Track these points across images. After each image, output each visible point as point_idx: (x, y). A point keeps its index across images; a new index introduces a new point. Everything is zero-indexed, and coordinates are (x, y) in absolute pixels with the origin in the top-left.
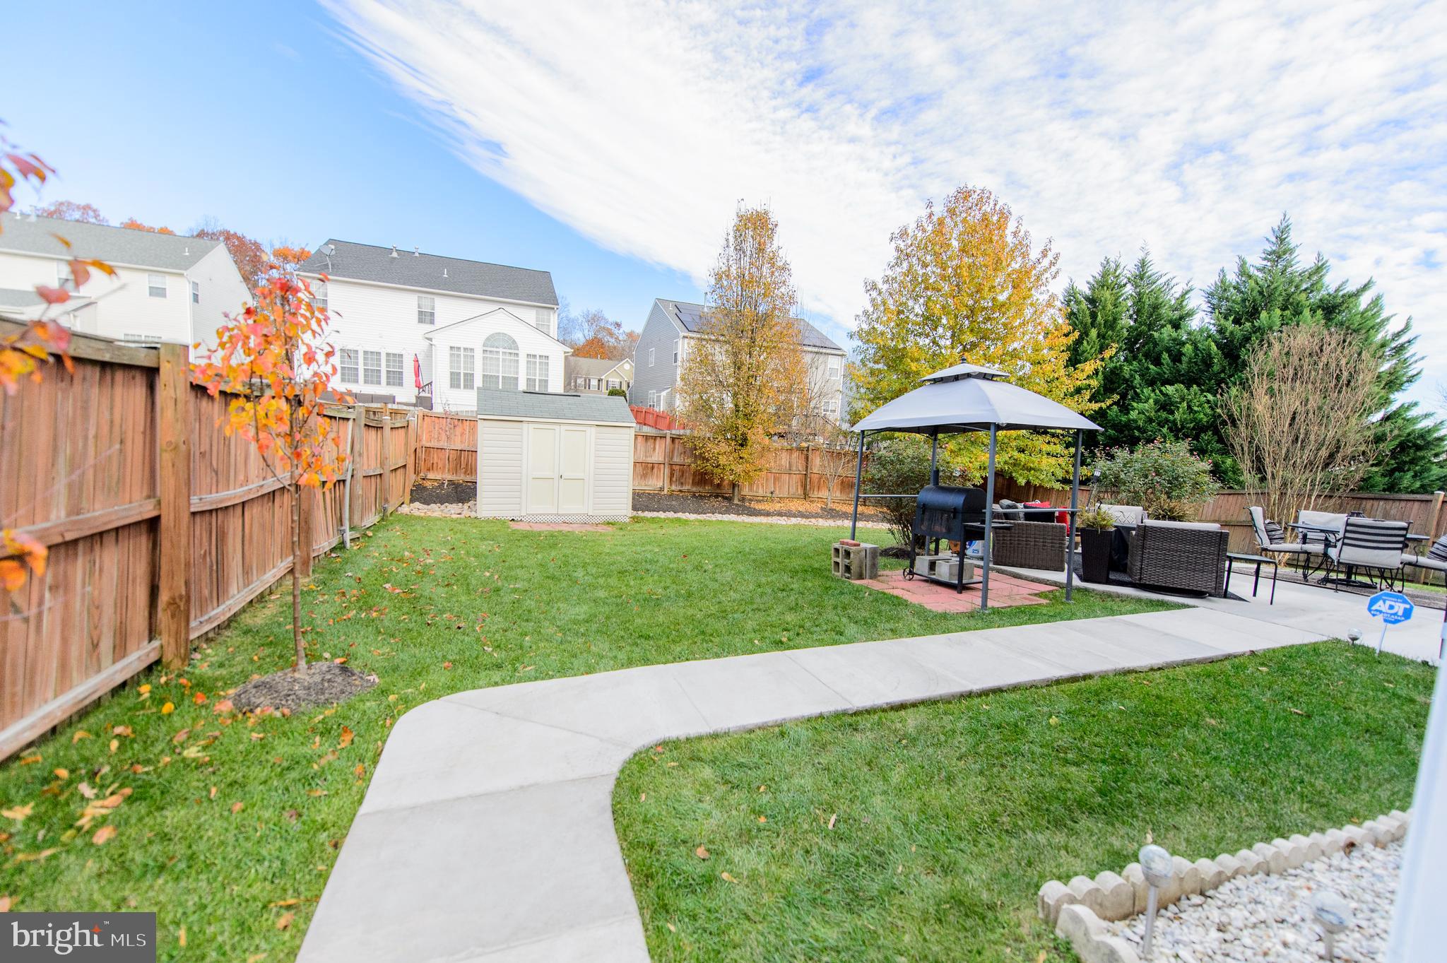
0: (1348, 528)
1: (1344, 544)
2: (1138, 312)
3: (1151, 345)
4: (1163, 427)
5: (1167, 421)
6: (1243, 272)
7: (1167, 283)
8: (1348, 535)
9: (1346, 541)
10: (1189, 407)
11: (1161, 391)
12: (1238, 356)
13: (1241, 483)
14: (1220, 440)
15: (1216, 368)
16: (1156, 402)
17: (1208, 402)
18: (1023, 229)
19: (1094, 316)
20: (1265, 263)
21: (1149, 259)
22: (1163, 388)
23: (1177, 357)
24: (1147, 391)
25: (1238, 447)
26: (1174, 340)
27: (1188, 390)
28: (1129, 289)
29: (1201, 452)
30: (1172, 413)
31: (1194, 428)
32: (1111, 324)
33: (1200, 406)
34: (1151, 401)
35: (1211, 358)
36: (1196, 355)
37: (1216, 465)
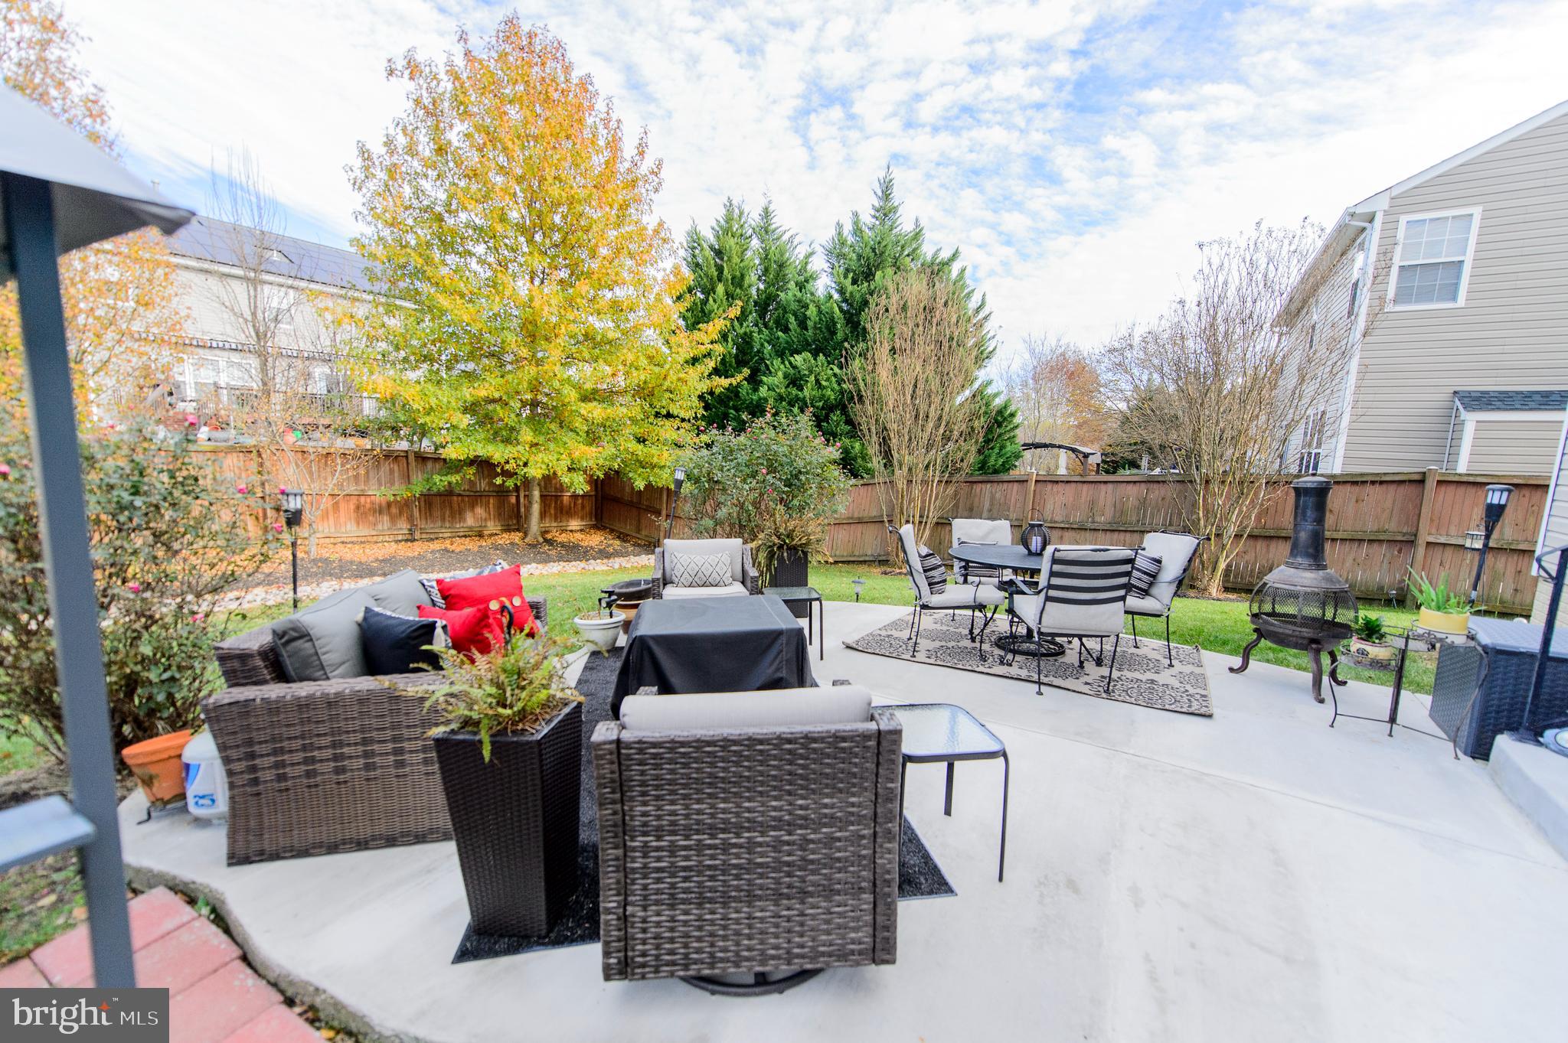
0: (1056, 568)
1: (1048, 599)
2: (766, 271)
3: (780, 311)
4: (793, 406)
5: (797, 399)
6: (857, 231)
7: (791, 240)
8: (1055, 581)
9: (1052, 593)
10: (817, 381)
11: (790, 363)
12: (859, 323)
13: (869, 471)
14: (849, 422)
15: (840, 336)
16: (786, 376)
17: (835, 375)
18: (614, 116)
19: (720, 269)
20: (874, 220)
21: (771, 209)
22: (792, 359)
23: (803, 323)
24: (777, 362)
25: (864, 427)
26: (799, 301)
27: (815, 359)
28: (755, 243)
29: (830, 436)
30: (801, 389)
31: (823, 408)
32: (739, 281)
33: (828, 380)
34: (780, 374)
35: (835, 324)
36: (820, 319)
37: (846, 451)
